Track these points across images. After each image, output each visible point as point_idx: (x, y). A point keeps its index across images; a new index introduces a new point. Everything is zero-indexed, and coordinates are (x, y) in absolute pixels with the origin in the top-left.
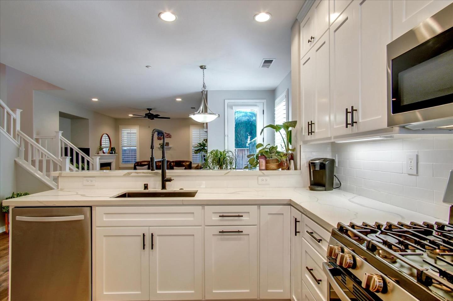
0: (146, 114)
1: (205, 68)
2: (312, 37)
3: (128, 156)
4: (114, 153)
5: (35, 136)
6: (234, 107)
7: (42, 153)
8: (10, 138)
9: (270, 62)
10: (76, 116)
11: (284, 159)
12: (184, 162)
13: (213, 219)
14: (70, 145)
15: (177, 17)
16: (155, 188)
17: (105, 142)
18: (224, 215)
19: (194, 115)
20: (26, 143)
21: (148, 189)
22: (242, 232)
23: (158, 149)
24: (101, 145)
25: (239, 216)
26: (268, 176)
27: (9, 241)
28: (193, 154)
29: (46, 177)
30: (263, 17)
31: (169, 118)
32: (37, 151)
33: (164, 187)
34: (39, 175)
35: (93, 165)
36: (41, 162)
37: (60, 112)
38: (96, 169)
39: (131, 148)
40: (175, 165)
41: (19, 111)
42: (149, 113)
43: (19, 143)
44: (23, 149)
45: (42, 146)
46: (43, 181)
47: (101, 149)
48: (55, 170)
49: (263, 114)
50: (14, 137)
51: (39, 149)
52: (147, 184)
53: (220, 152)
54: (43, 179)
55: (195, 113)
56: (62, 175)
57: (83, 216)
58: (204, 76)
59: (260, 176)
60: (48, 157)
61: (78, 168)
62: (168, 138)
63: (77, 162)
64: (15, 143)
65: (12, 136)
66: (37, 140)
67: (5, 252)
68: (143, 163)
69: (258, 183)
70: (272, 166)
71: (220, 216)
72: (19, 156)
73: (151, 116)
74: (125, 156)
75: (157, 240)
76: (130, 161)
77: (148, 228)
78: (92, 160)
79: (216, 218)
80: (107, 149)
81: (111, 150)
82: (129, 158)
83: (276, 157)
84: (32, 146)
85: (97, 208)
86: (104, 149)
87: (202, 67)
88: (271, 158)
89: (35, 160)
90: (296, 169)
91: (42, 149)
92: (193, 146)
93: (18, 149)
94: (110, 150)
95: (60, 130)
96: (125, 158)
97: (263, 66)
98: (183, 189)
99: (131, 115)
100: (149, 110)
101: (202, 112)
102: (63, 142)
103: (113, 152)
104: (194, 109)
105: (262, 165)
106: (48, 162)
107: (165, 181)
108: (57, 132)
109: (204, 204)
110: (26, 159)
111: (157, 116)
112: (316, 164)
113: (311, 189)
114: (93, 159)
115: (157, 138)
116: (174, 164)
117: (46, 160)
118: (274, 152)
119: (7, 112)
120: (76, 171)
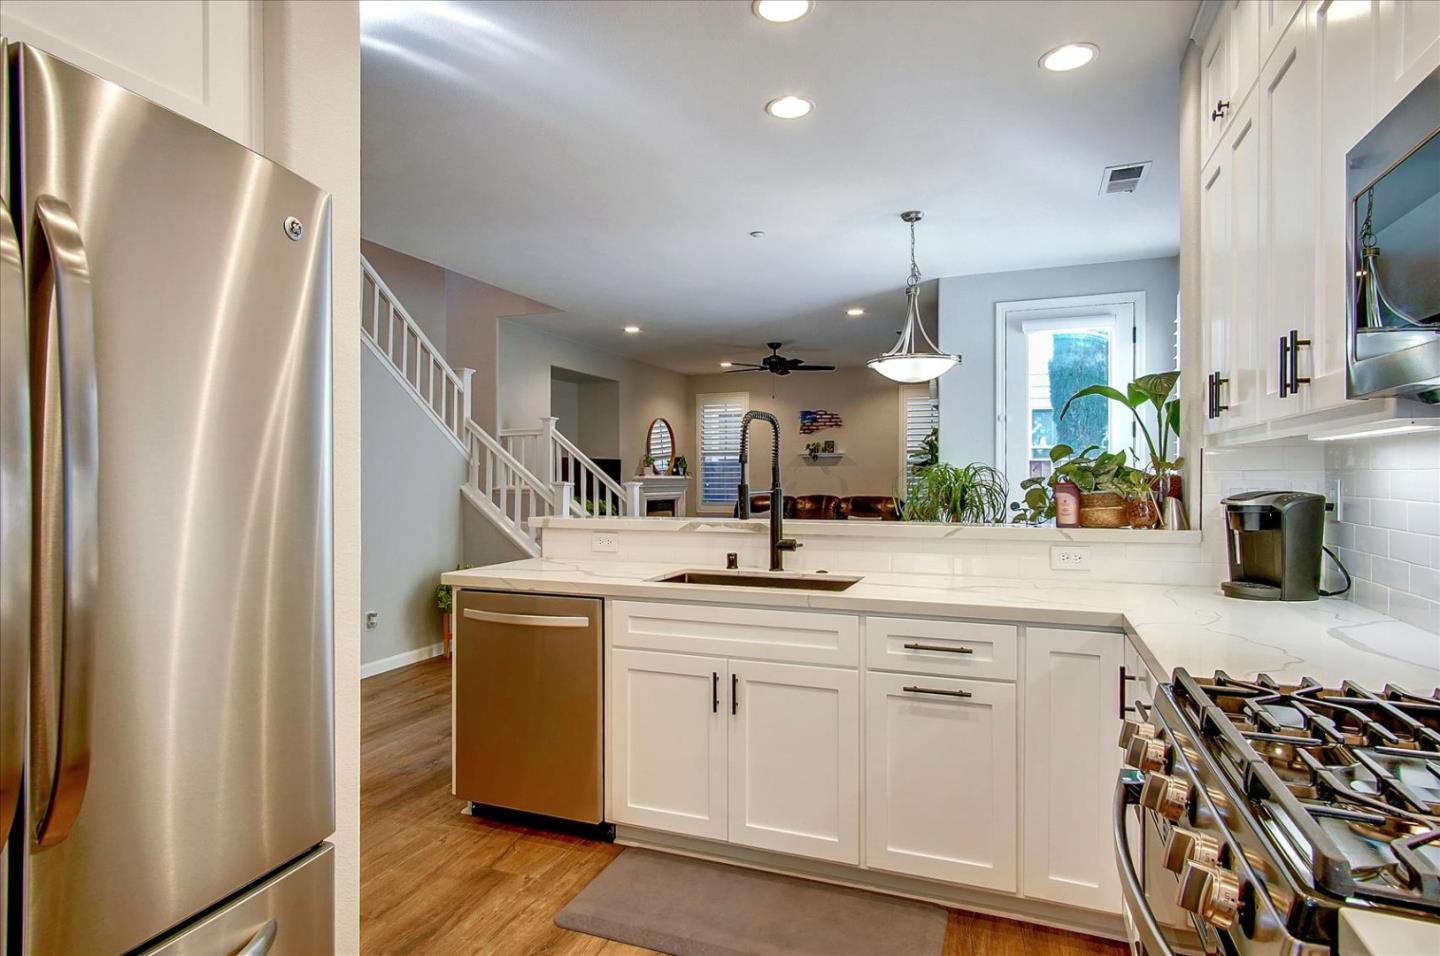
0: (765, 361)
1: (918, 219)
2: (1220, 102)
3: (719, 480)
4: (681, 473)
5: (500, 432)
6: (1025, 326)
7: (514, 472)
8: (452, 435)
9: (1134, 173)
10: (589, 375)
11: (1142, 494)
12: (879, 500)
13: (889, 652)
14: (575, 452)
15: (814, 104)
16: (756, 567)
17: (661, 444)
18: (920, 644)
19: (880, 361)
20: (483, 448)
21: (736, 567)
22: (969, 695)
23: (803, 461)
24: (648, 450)
25: (962, 651)
26: (1083, 544)
27: (451, 676)
28: (908, 475)
29: (507, 517)
30: (1070, 58)
31: (832, 368)
32: (503, 466)
33: (776, 564)
34: (508, 526)
35: (624, 504)
36: (511, 494)
37: (553, 368)
38: (633, 515)
39: (728, 458)
40: (852, 510)
41: (468, 373)
42: (775, 356)
43: (469, 450)
44: (476, 463)
45: (514, 456)
46: (515, 541)
47: (648, 461)
48: (540, 513)
49: (1134, 341)
50: (460, 435)
51: (507, 463)
52: (736, 555)
53: (956, 471)
54: (515, 537)
55: (884, 355)
56: (550, 526)
57: (587, 618)
58: (913, 243)
59: (1056, 544)
60: (526, 484)
61: (591, 511)
62: (831, 426)
63: (590, 496)
64: (461, 448)
65: (455, 434)
66: (504, 441)
67: (446, 697)
68: (760, 503)
69: (1050, 565)
70: (1100, 513)
71: (906, 647)
72: (468, 481)
73: (778, 365)
74: (713, 480)
75: (746, 693)
76: (723, 497)
77: (725, 660)
78: (623, 491)
79: (896, 652)
80: (665, 462)
81: (676, 466)
82: (723, 486)
83: (1113, 489)
84: (494, 455)
85: (614, 601)
86: (658, 463)
87: (907, 217)
88: (1096, 489)
89: (499, 490)
90: (1184, 524)
91: (513, 463)
92: (909, 452)
93: (468, 463)
94: (672, 464)
95: (552, 415)
96: (713, 486)
97: (1111, 189)
98: (825, 572)
99: (726, 365)
100: (774, 346)
101: (909, 351)
102: (558, 446)
103: (681, 470)
104: (885, 345)
105: (1065, 510)
106: (525, 495)
107: (779, 547)
108: (546, 420)
109: (866, 610)
110: (482, 487)
111: (795, 365)
112: (1245, 511)
113: (1231, 592)
114: (625, 490)
115: (799, 427)
116: (850, 507)
117: (523, 491)
118: (1109, 472)
119: (448, 378)
120: (587, 517)
